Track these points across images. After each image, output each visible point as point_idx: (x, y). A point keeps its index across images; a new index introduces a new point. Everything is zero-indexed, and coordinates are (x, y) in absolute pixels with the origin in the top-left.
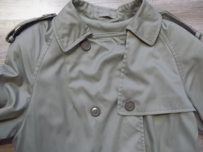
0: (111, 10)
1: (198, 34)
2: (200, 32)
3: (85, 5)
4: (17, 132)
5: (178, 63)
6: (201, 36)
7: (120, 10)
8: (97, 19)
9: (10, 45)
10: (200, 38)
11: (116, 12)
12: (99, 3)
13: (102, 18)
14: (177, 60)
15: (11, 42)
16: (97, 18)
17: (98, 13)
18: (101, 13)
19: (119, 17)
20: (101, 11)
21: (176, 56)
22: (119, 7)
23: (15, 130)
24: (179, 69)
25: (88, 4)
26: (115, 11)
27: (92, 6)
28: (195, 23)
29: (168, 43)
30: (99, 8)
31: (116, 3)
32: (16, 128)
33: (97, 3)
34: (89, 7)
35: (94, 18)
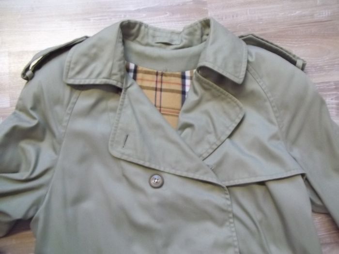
0: (173, 33)
1: (299, 63)
2: (302, 60)
3: (137, 26)
4: (37, 210)
5: (275, 109)
6: (304, 65)
7: (186, 31)
8: (152, 46)
9: (27, 83)
10: (303, 69)
11: (181, 35)
12: (156, 23)
13: (159, 44)
14: (273, 104)
15: (28, 79)
16: (153, 43)
17: (154, 37)
18: (158, 36)
19: (185, 42)
20: (158, 34)
21: (271, 99)
22: (185, 29)
23: (35, 208)
24: (277, 117)
25: (141, 24)
26: (179, 33)
27: (146, 26)
28: (296, 45)
29: (258, 80)
30: (155, 30)
31: (180, 22)
32: (36, 204)
33: (154, 23)
34: (143, 28)
35: (147, 45)
